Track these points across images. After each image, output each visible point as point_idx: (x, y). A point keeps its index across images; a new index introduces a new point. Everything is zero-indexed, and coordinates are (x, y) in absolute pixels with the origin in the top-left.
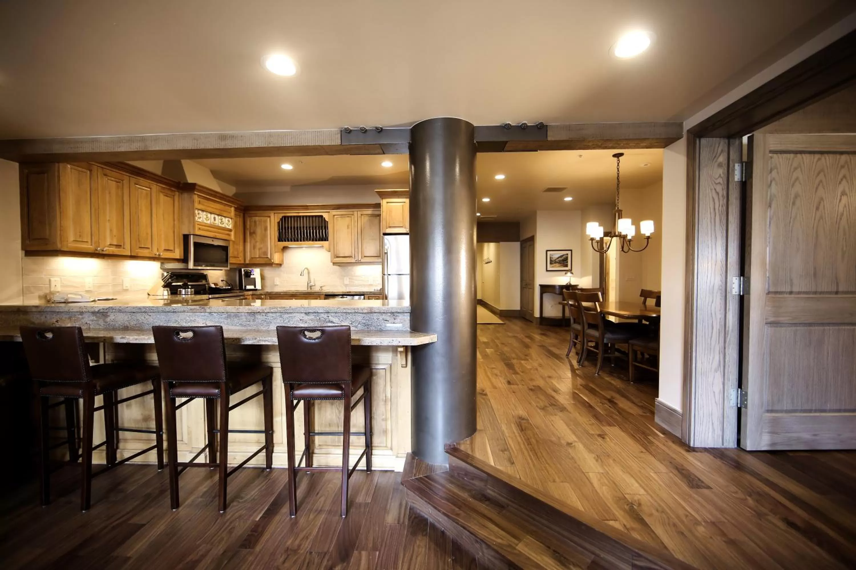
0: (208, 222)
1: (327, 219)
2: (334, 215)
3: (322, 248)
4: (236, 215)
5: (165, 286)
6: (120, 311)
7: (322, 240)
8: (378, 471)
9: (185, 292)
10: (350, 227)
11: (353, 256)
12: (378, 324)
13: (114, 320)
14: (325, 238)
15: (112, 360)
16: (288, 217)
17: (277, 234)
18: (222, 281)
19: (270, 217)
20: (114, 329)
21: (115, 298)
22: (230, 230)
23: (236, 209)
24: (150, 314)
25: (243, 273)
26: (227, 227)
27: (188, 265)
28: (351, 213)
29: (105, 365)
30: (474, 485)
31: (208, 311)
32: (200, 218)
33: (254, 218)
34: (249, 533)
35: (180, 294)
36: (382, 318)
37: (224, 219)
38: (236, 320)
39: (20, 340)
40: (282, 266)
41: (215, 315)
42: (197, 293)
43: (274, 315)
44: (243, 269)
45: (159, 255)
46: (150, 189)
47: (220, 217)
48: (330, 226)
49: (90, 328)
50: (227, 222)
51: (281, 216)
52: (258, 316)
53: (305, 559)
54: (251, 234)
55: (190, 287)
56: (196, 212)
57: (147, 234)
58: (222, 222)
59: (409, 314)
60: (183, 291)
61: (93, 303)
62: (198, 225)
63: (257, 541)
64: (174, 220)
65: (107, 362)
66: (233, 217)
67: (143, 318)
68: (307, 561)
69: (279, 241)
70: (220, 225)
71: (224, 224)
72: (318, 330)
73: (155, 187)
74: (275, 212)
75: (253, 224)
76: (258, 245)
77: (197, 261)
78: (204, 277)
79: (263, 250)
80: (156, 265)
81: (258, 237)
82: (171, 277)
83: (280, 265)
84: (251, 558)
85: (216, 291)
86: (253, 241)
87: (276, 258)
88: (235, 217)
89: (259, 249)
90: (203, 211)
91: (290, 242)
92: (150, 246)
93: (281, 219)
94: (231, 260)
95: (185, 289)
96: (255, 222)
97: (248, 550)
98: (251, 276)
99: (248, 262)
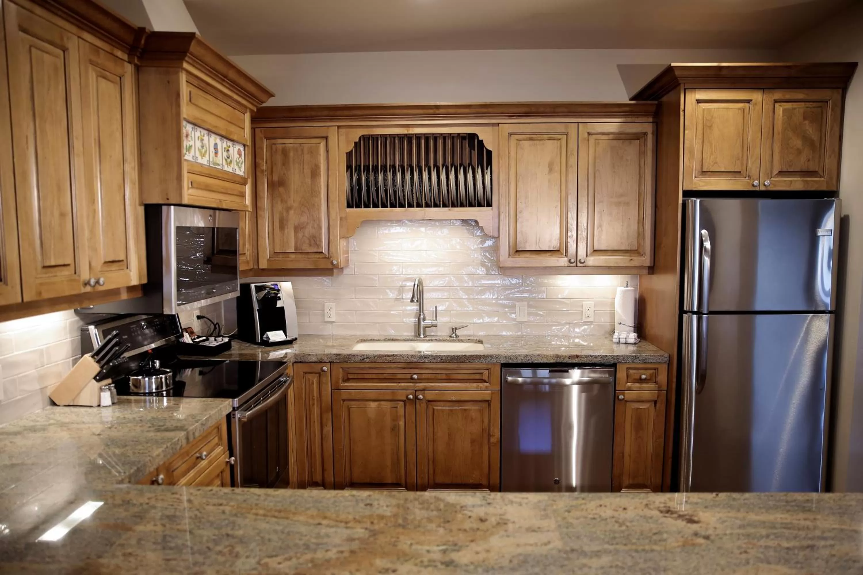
0: (204, 160)
1: (488, 146)
2: (510, 134)
4: (251, 134)
7: (475, 205)
10: (557, 168)
11: (563, 251)
14: (483, 199)
16: (376, 138)
17: (344, 186)
18: (199, 317)
19: (326, 138)
22: (243, 181)
23: (253, 117)
26: (236, 171)
28: (560, 128)
32: (190, 148)
33: (280, 141)
37: (232, 148)
44: (253, 287)
45: (96, 285)
47: (225, 143)
48: (497, 164)
50: (236, 156)
51: (356, 135)
54: (272, 186)
56: (186, 127)
58: (228, 158)
62: (187, 171)
64: (124, 161)
66: (247, 141)
69: (351, 204)
70: (225, 167)
71: (232, 164)
74: (341, 124)
75: (279, 158)
76: (293, 218)
79: (309, 231)
81: (294, 196)
86: (279, 207)
88: (250, 139)
89: (297, 229)
90: (195, 126)
91: (381, 210)
92: (70, 260)
93: (357, 145)
96: (285, 153)
98: (279, 304)
99: (263, 264)
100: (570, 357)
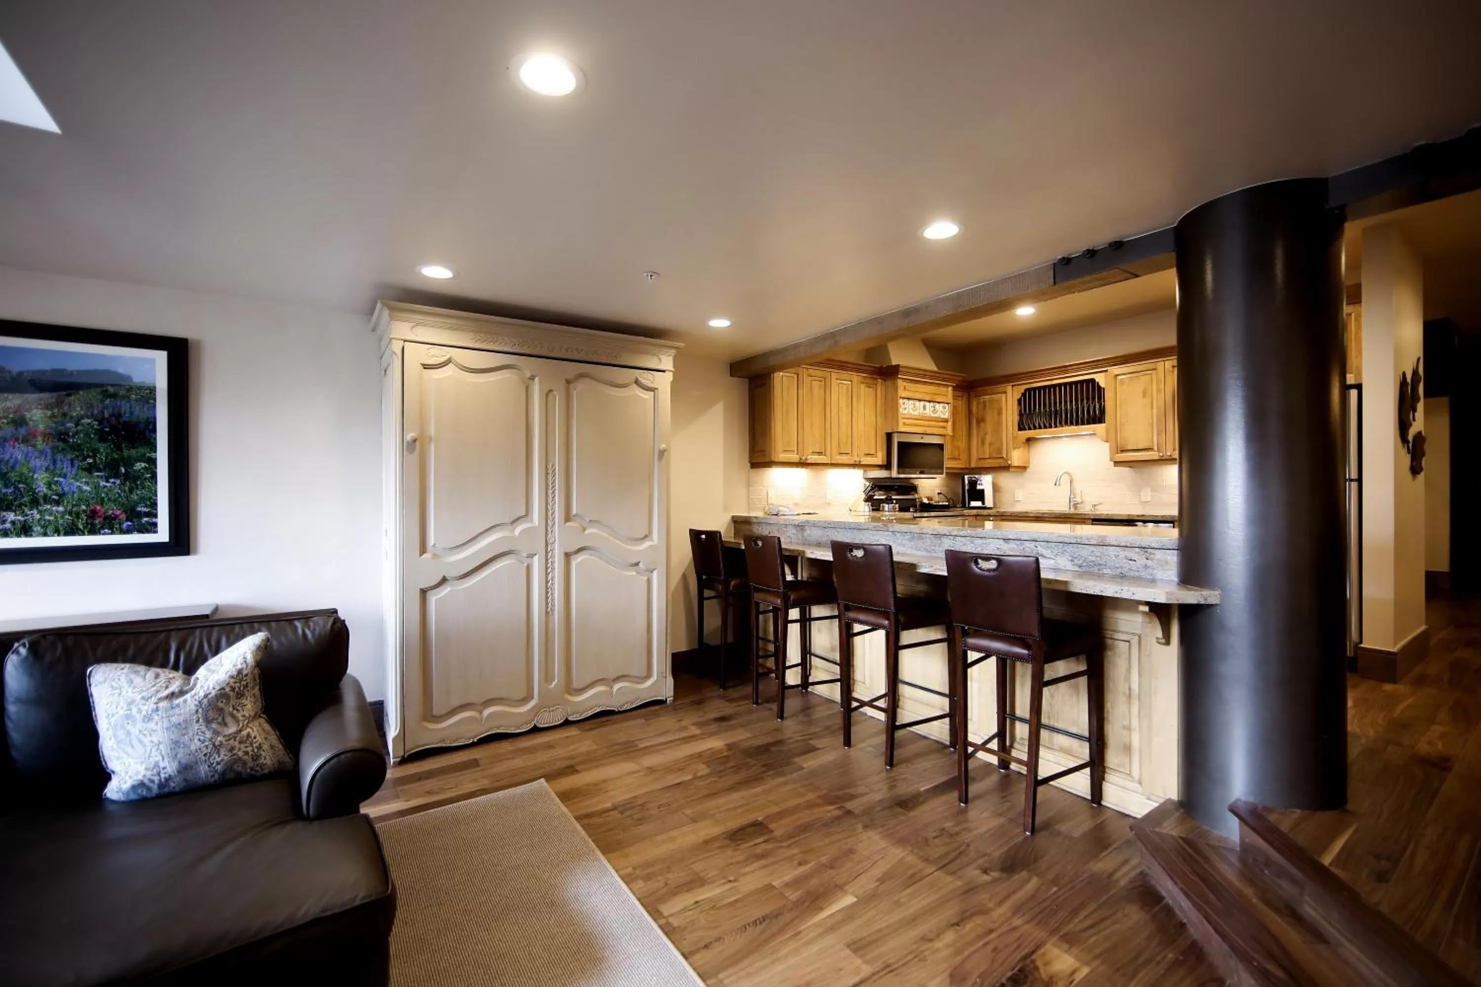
0: (916, 413)
1: (1102, 385)
2: (1117, 375)
3: (1094, 436)
4: (955, 397)
5: (866, 501)
6: (815, 525)
7: (1094, 423)
8: (1113, 809)
9: (889, 508)
10: (1149, 393)
11: (1156, 448)
12: (1118, 566)
13: (809, 535)
14: (1099, 418)
15: (808, 578)
16: (1035, 389)
17: (1016, 418)
18: (939, 494)
19: (1005, 392)
20: (810, 545)
21: (816, 512)
22: (946, 421)
23: (955, 389)
24: (838, 530)
25: (966, 482)
26: (942, 416)
27: (891, 473)
28: (1151, 366)
29: (802, 581)
30: (1281, 887)
31: (891, 529)
32: (905, 409)
33: (983, 397)
34: (909, 797)
35: (883, 510)
36: (1124, 556)
37: (937, 405)
38: (920, 544)
39: (743, 547)
40: (1028, 470)
41: (898, 535)
42: (902, 509)
43: (963, 539)
44: (966, 477)
45: (860, 461)
46: (851, 381)
47: (932, 404)
48: (1109, 396)
49: (791, 542)
50: (941, 409)
51: (1023, 389)
52: (945, 540)
53: (959, 848)
54: (978, 422)
55: (894, 501)
56: (901, 401)
57: (847, 437)
58: (935, 411)
59: (1175, 552)
60: (886, 507)
61: (797, 516)
62: (903, 418)
63: (913, 807)
64: (876, 417)
65: (804, 579)
66: (951, 401)
67: (832, 534)
68: (961, 849)
69: (1021, 429)
70: (932, 415)
71: (938, 413)
72: (994, 559)
73: (856, 377)
74: (1014, 384)
75: (981, 406)
76: (988, 439)
77: (902, 466)
78: (913, 489)
79: (996, 446)
80: (858, 473)
81: (989, 426)
82: (872, 489)
83: (1024, 468)
84: (902, 818)
85: (927, 508)
86: (981, 433)
87: (1016, 457)
88: (954, 399)
89: (991, 445)
90: (909, 399)
91: (1038, 431)
92: (850, 452)
93: (1024, 395)
94: (948, 464)
95: (888, 504)
96: (984, 403)
97: (902, 810)
98: (979, 487)
99: (973, 465)
100: (1138, 516)
